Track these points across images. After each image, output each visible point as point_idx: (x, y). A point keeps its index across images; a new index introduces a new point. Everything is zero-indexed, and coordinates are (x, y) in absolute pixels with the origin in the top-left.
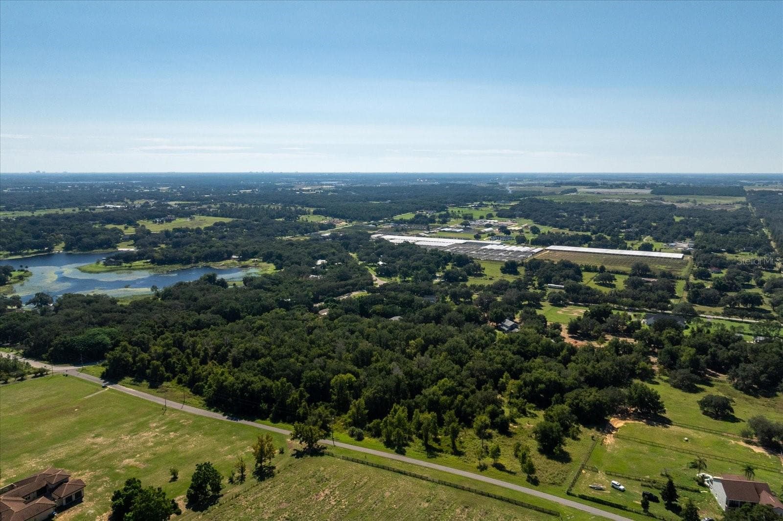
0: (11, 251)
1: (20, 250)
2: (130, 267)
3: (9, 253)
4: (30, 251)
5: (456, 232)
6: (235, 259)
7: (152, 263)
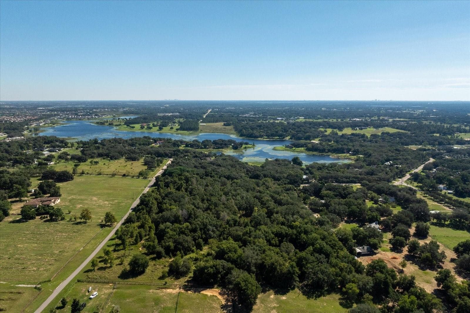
1: (272, 136)
2: (294, 150)
3: (267, 137)
6: (350, 153)
7: (306, 149)
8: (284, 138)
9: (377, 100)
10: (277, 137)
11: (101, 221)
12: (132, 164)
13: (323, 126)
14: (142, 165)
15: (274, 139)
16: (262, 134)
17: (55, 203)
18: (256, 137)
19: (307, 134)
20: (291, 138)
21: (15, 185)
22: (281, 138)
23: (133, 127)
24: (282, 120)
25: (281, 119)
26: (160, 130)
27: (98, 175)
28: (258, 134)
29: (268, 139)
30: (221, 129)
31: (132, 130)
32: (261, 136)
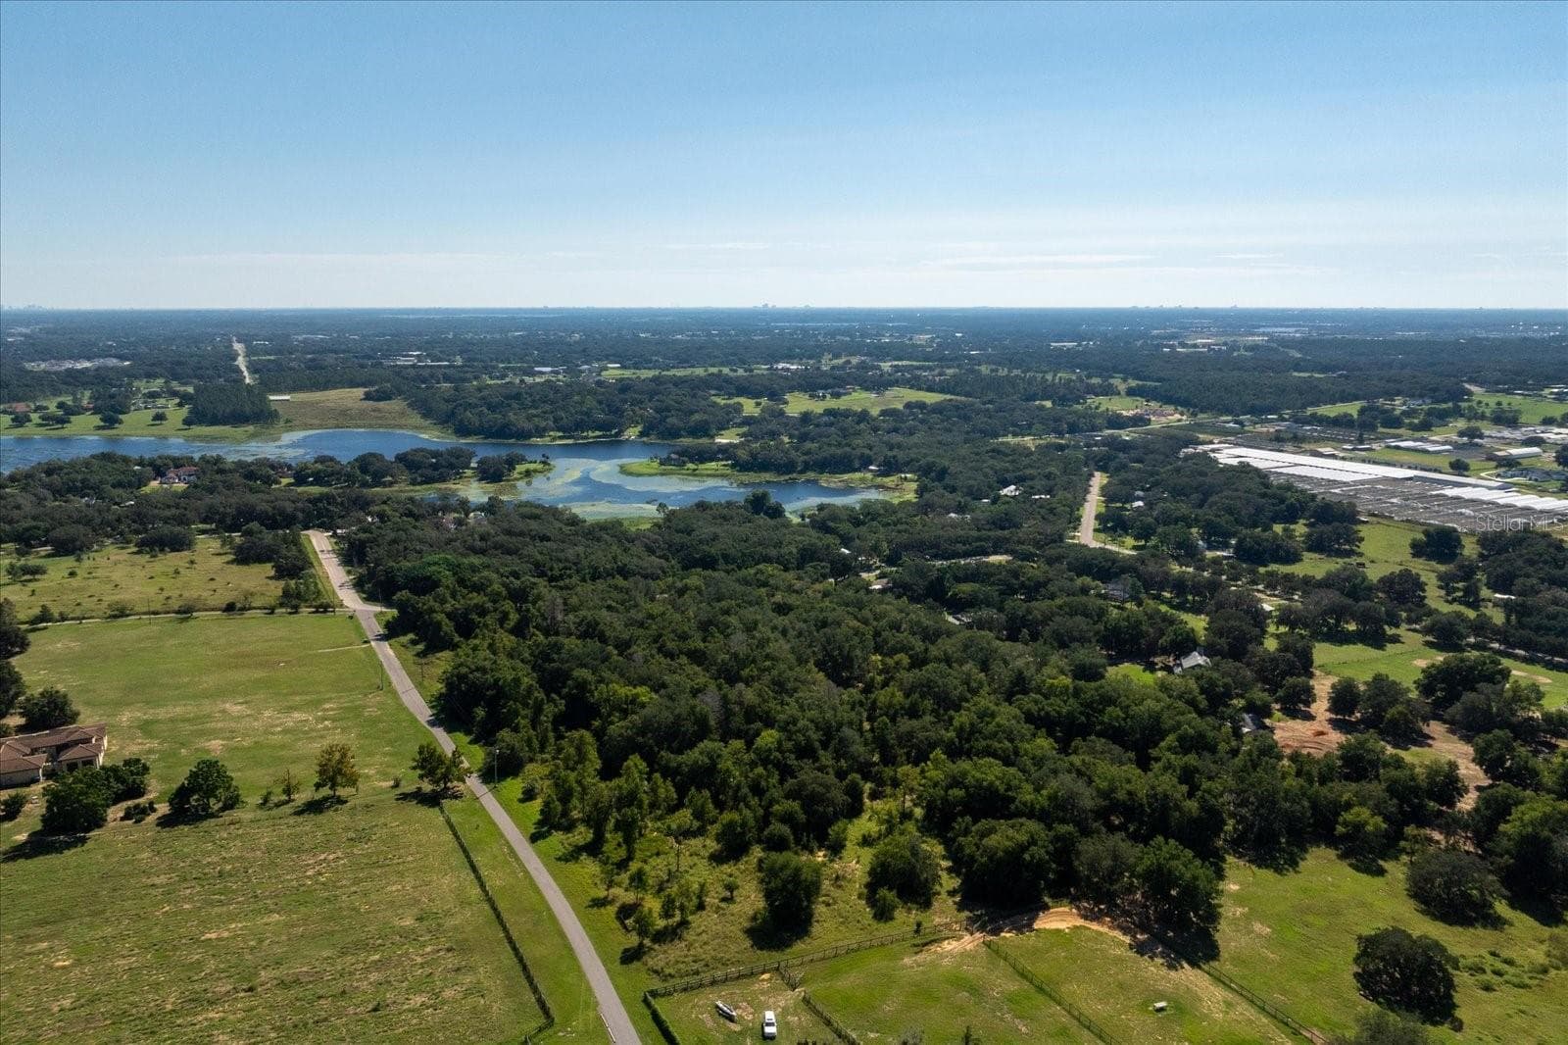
0: (564, 432)
1: (576, 430)
2: (695, 470)
3: (561, 434)
4: (591, 434)
5: (1426, 452)
6: (872, 471)
7: (733, 466)
8: (617, 434)
9: (770, 306)
10: (598, 433)
11: (392, 783)
12: (192, 562)
13: (716, 389)
14: (228, 563)
15: (586, 438)
16: (541, 423)
18: (521, 435)
19: (697, 417)
20: (642, 434)
22: (611, 436)
24: (557, 373)
25: (552, 372)
26: (109, 428)
27: (115, 617)
28: (527, 426)
29: (570, 441)
30: (362, 414)
32: (540, 432)
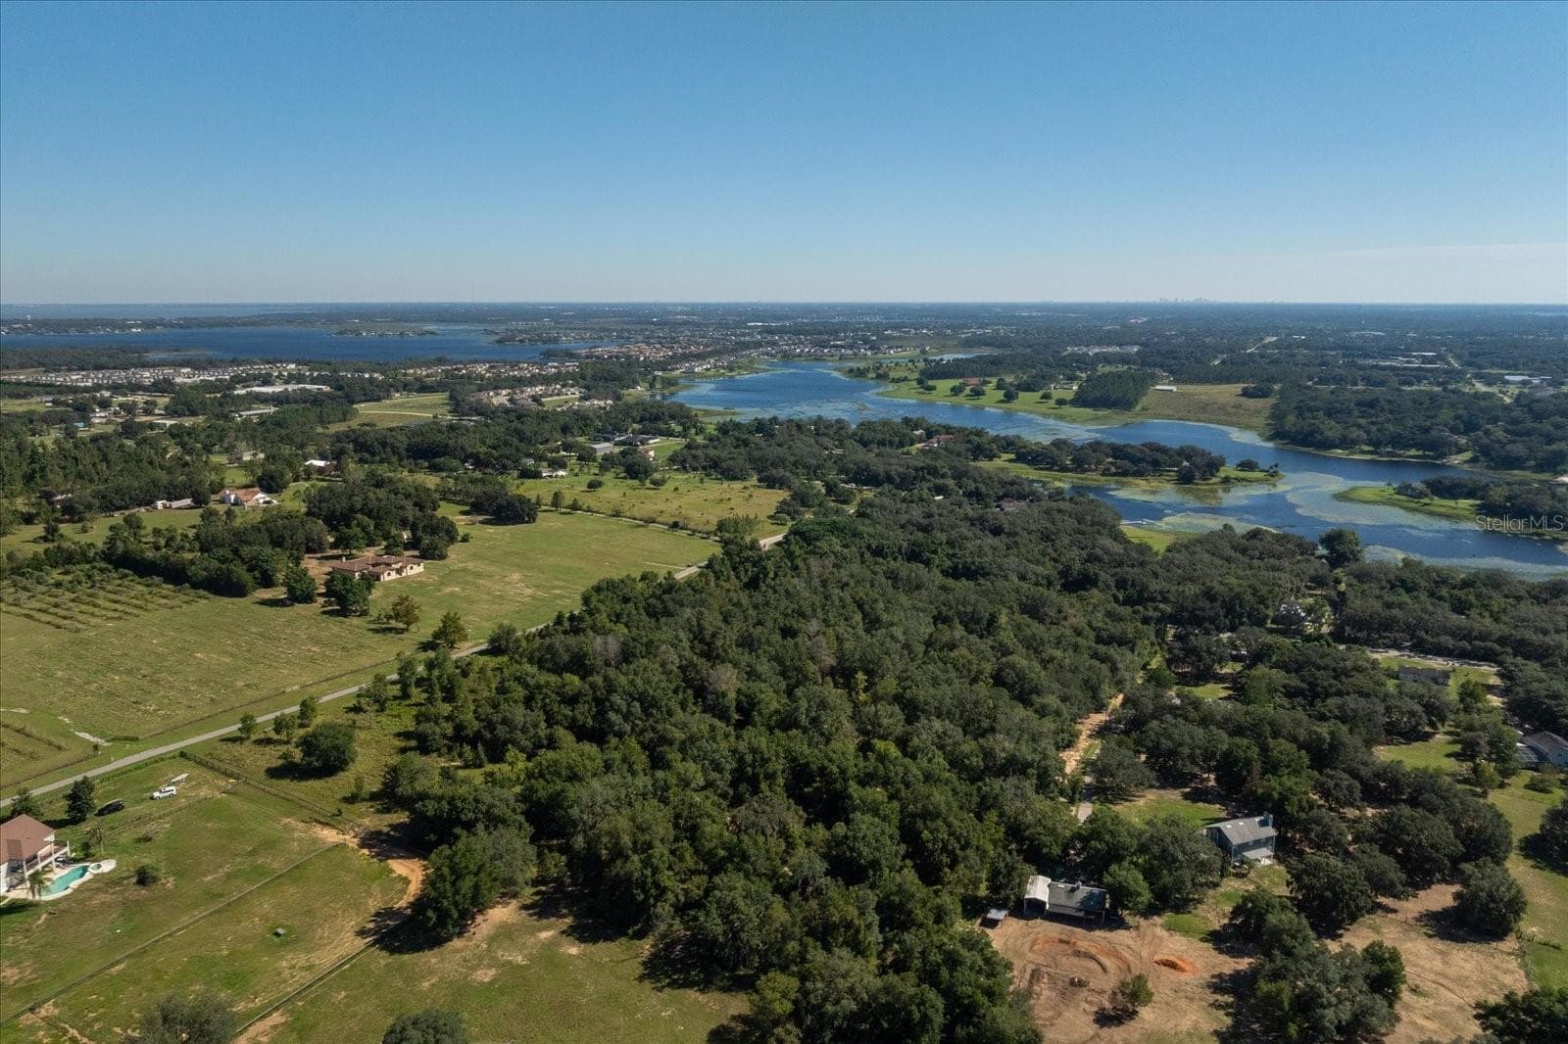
7: (1481, 508)
8: (1442, 456)
10: (1413, 452)
15: (1399, 456)
16: (1355, 433)
17: (404, 574)
18: (1328, 445)
19: (1554, 447)
20: (1473, 460)
21: (359, 516)
22: (1430, 458)
23: (933, 388)
26: (1010, 399)
28: (1335, 434)
30: (1214, 407)
31: (926, 397)
32: (1346, 443)
